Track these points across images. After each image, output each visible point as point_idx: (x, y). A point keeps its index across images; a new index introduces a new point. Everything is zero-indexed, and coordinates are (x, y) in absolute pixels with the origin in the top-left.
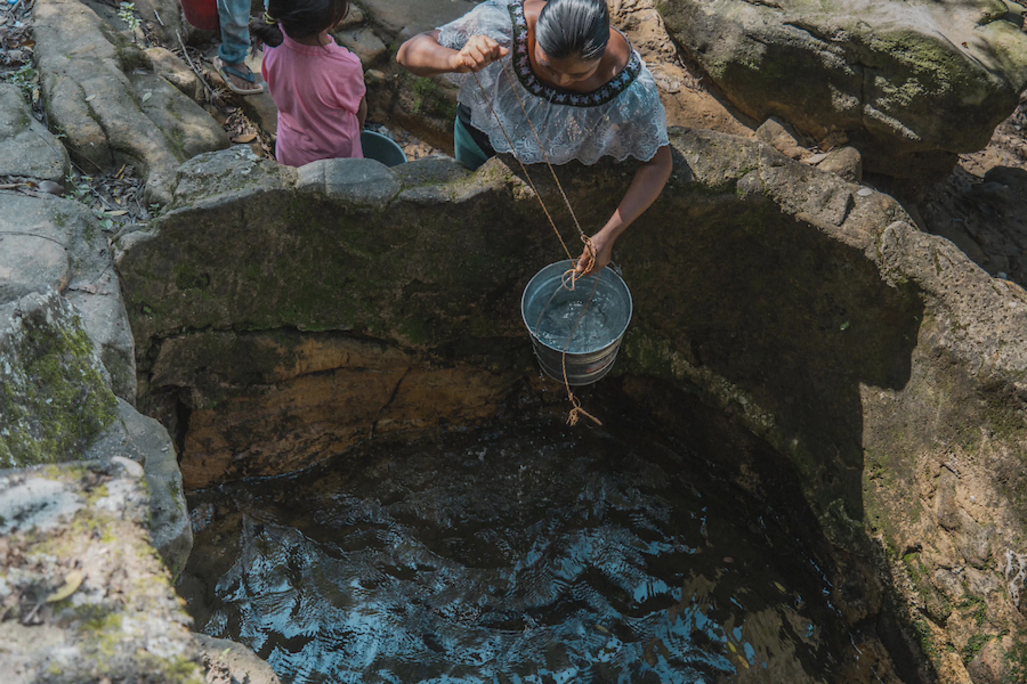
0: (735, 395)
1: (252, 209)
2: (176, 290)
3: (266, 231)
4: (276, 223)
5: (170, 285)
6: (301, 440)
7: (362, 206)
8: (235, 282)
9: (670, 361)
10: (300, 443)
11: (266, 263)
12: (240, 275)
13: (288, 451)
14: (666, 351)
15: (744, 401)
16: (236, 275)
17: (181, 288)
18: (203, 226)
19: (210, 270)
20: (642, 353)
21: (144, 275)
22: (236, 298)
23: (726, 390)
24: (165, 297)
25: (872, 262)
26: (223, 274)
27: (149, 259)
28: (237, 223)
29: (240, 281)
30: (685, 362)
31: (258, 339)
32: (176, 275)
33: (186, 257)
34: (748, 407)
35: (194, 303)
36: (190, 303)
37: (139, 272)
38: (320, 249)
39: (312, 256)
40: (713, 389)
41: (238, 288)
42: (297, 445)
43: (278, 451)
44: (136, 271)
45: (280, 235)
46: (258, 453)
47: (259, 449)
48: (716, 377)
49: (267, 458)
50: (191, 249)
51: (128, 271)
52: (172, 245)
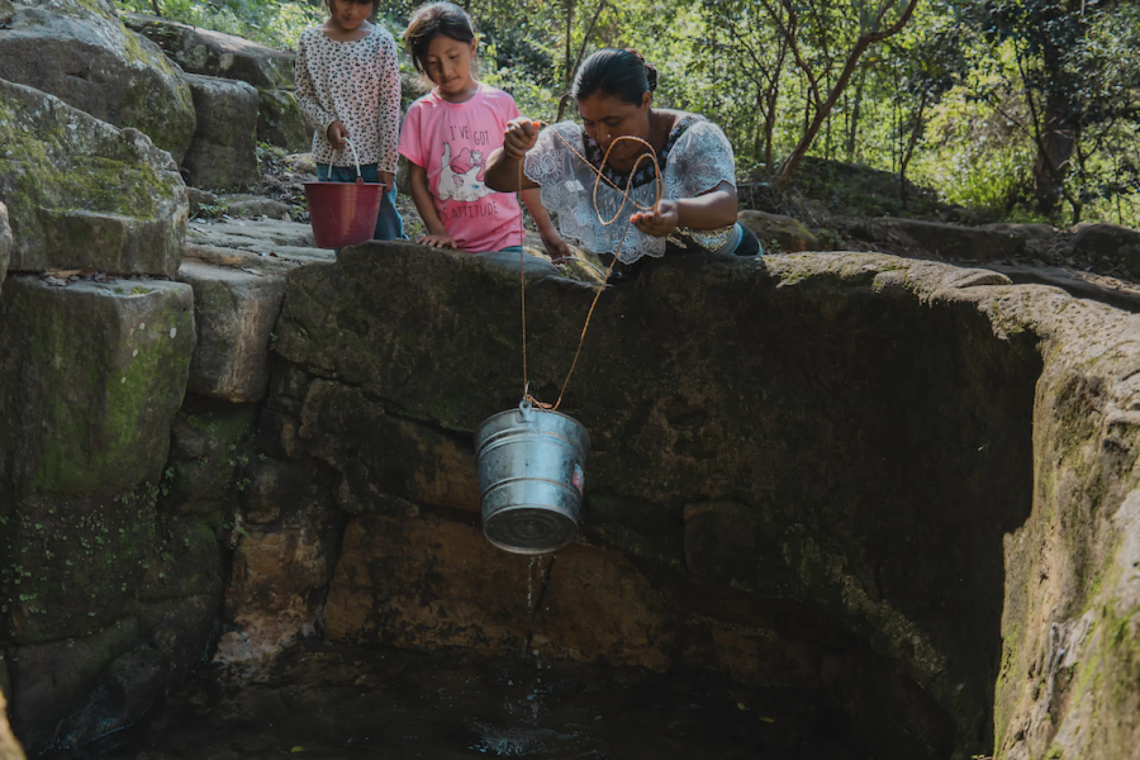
0: (909, 635)
1: (414, 260)
2: (334, 325)
3: (426, 292)
4: (436, 287)
5: (330, 317)
6: (445, 620)
7: (510, 280)
8: (392, 346)
9: (841, 585)
10: (444, 623)
11: (425, 336)
12: (398, 339)
13: (429, 628)
14: (838, 570)
15: (917, 641)
16: (394, 338)
17: (341, 327)
18: (370, 264)
19: (371, 320)
20: (804, 563)
21: (310, 294)
22: (391, 365)
23: (901, 629)
24: (323, 327)
25: (985, 313)
26: (381, 330)
27: (319, 281)
28: (400, 271)
29: (397, 346)
30: (860, 591)
31: (403, 424)
32: (338, 309)
33: (352, 296)
34: (920, 648)
35: (348, 348)
36: (344, 346)
37: (306, 289)
38: (475, 333)
39: (467, 341)
40: (886, 629)
41: (394, 354)
42: (440, 625)
43: (419, 622)
44: (304, 287)
45: (439, 304)
46: (397, 613)
47: (400, 608)
48: (894, 613)
49: (404, 624)
50: (358, 288)
51: (297, 282)
52: (343, 278)
